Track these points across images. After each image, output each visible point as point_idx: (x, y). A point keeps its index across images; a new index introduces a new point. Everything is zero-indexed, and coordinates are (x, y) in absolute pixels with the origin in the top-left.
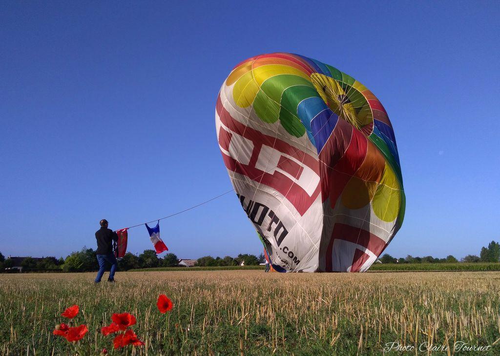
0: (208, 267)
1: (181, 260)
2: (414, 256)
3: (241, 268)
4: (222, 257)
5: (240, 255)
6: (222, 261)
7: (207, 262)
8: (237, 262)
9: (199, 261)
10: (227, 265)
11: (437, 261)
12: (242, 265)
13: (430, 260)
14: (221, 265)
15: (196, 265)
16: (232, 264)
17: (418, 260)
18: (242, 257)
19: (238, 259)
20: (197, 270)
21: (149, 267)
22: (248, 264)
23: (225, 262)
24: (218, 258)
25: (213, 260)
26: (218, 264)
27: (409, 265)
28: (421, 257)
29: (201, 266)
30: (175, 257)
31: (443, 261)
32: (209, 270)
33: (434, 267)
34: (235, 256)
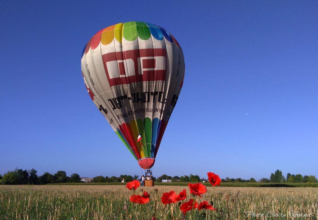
0: (100, 183)
1: (82, 178)
2: (231, 178)
3: (122, 184)
4: (110, 177)
5: (122, 176)
6: (109, 179)
7: (100, 180)
8: (119, 180)
9: (94, 179)
10: (113, 182)
11: (244, 181)
12: (123, 182)
13: (240, 180)
14: (109, 182)
15: (92, 181)
16: (116, 181)
17: (233, 180)
18: (122, 177)
19: (120, 178)
20: (93, 184)
21: (61, 182)
22: (127, 181)
23: (111, 180)
24: (107, 177)
25: (104, 178)
26: (107, 181)
27: (228, 183)
28: (235, 178)
29: (96, 182)
30: (78, 176)
31: (248, 181)
32: (101, 184)
33: (244, 185)
34: (118, 176)
